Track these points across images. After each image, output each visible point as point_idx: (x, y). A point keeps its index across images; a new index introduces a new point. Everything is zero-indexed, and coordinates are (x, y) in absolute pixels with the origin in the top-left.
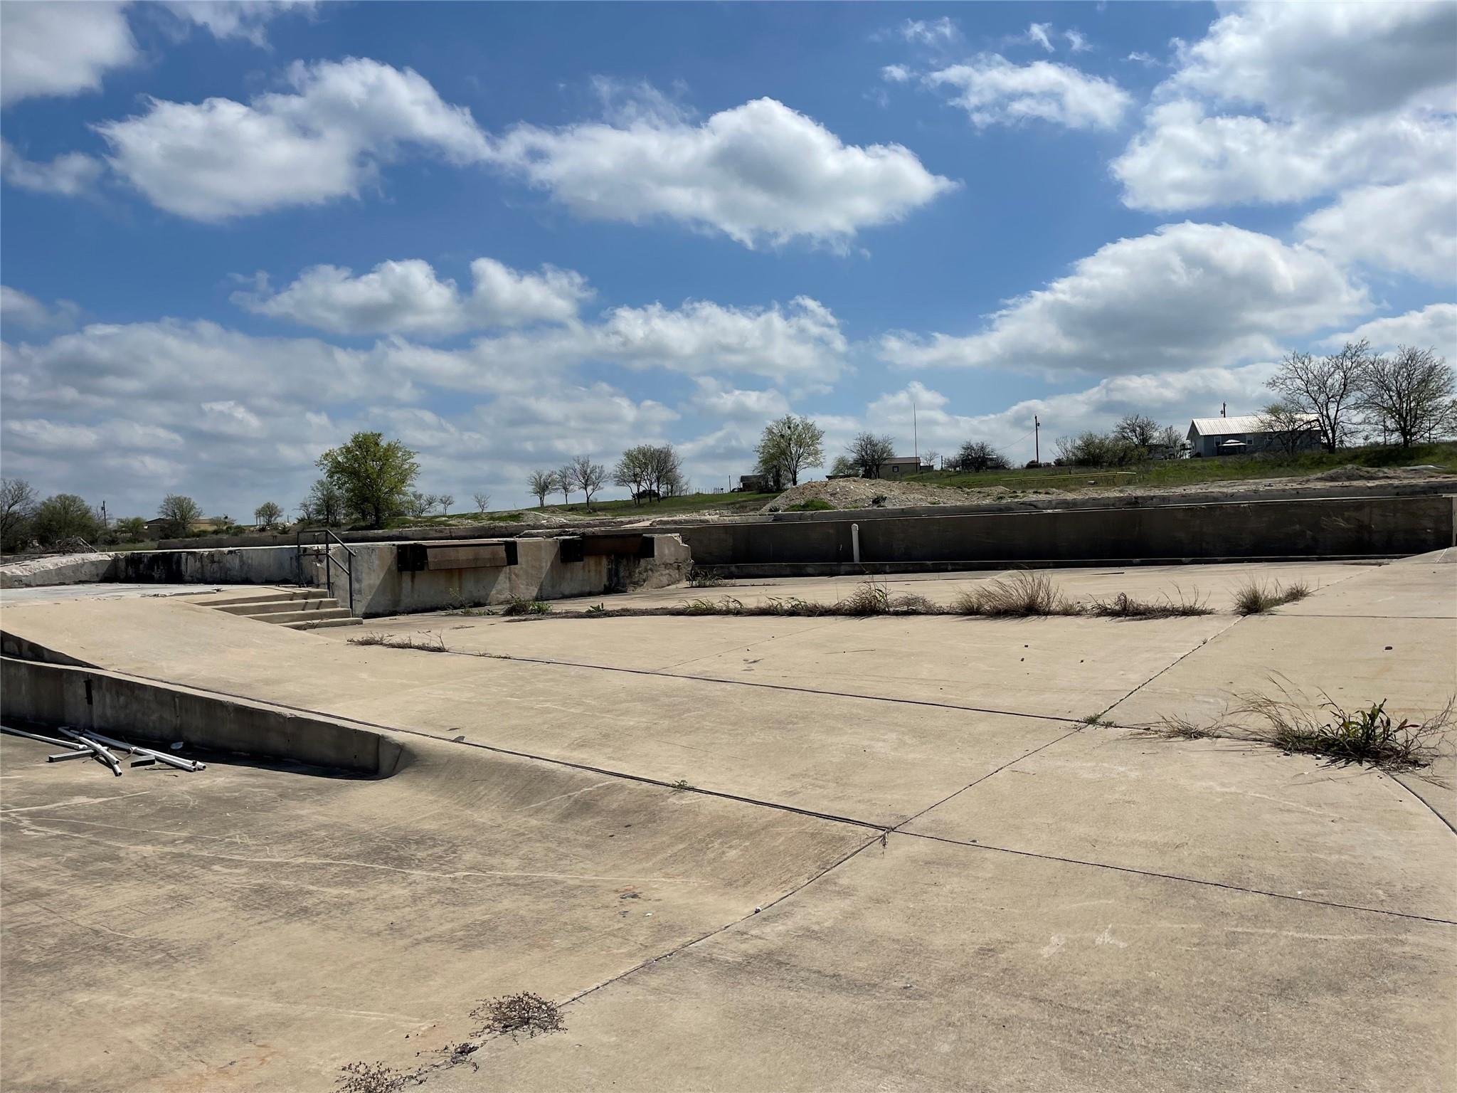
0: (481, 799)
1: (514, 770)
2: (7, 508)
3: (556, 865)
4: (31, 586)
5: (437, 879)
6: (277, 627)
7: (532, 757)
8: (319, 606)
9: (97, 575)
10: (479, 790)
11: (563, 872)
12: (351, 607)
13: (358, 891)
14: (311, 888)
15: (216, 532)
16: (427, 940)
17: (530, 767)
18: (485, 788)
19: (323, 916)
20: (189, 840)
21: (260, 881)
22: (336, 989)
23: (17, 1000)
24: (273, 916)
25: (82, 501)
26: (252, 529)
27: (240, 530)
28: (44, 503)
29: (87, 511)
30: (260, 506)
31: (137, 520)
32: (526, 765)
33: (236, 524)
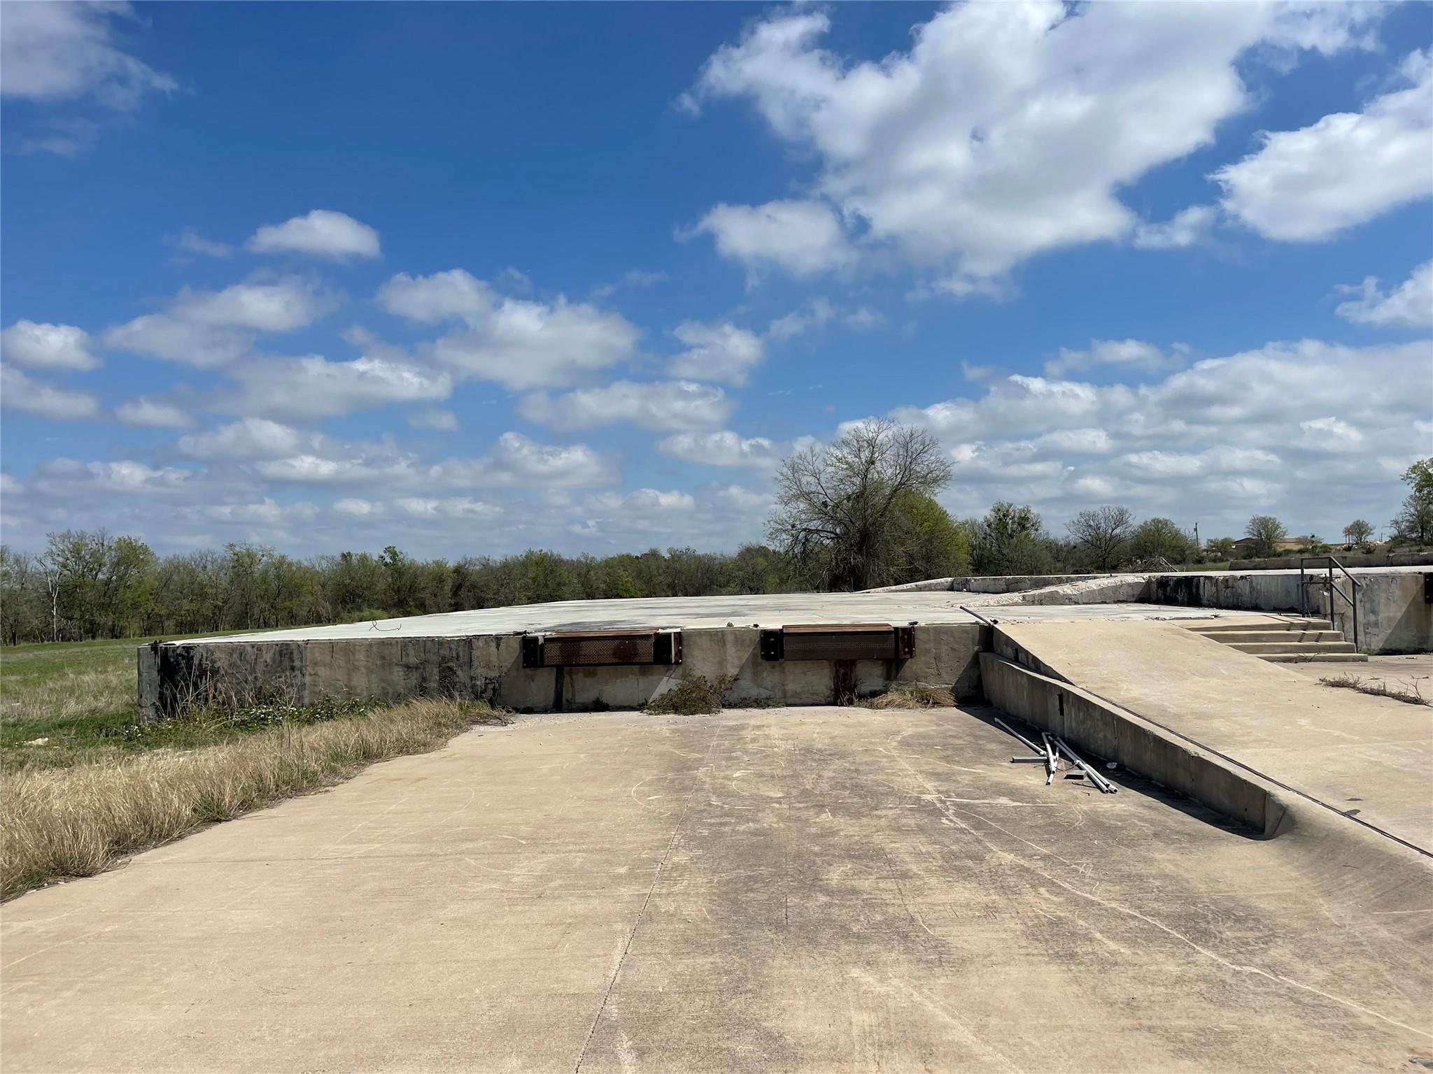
0: (1343, 888)
1: (1393, 863)
2: (1110, 531)
3: (1368, 993)
4: (1079, 604)
5: (1219, 967)
6: (1253, 658)
7: (1423, 852)
8: (1319, 638)
9: (1133, 595)
10: (1345, 877)
11: (1367, 1004)
12: (1356, 642)
13: (1134, 953)
14: (1098, 936)
15: (1301, 551)
16: (1150, 1029)
17: (1413, 865)
18: (1353, 878)
19: (1082, 968)
20: (1045, 858)
21: (1062, 915)
22: (1029, 1044)
23: (818, 959)
24: (1043, 952)
25: (1173, 524)
26: (1338, 548)
27: (1326, 549)
28: (1141, 527)
29: (1177, 532)
30: (1349, 523)
31: (1225, 540)
32: (1410, 861)
33: (1324, 542)
